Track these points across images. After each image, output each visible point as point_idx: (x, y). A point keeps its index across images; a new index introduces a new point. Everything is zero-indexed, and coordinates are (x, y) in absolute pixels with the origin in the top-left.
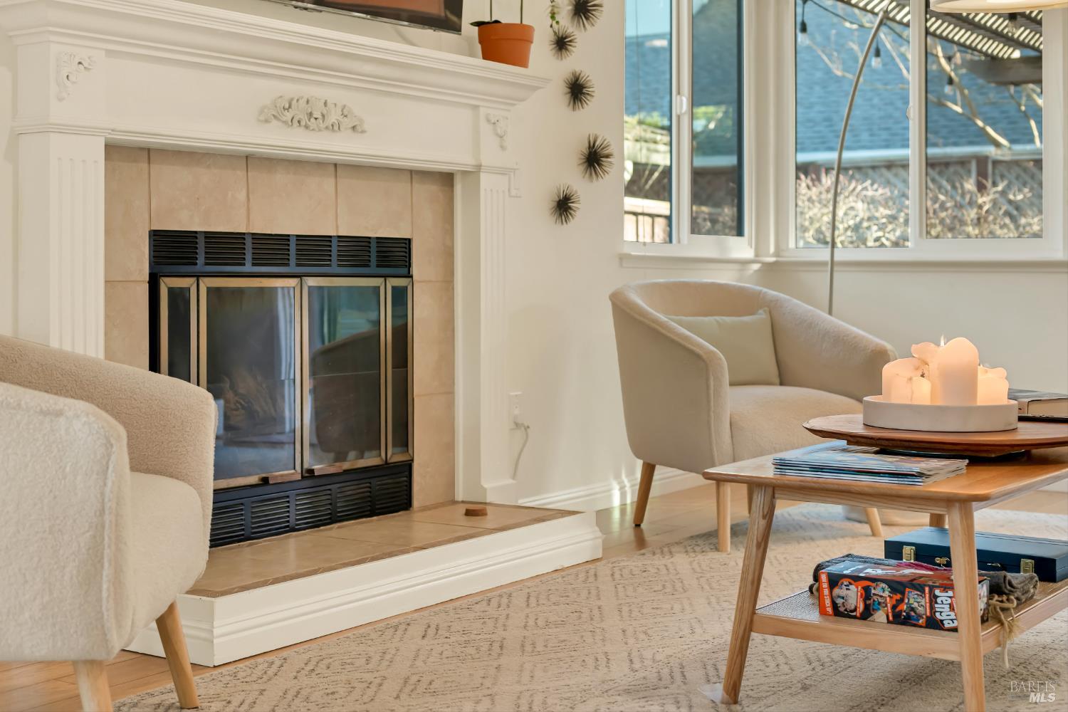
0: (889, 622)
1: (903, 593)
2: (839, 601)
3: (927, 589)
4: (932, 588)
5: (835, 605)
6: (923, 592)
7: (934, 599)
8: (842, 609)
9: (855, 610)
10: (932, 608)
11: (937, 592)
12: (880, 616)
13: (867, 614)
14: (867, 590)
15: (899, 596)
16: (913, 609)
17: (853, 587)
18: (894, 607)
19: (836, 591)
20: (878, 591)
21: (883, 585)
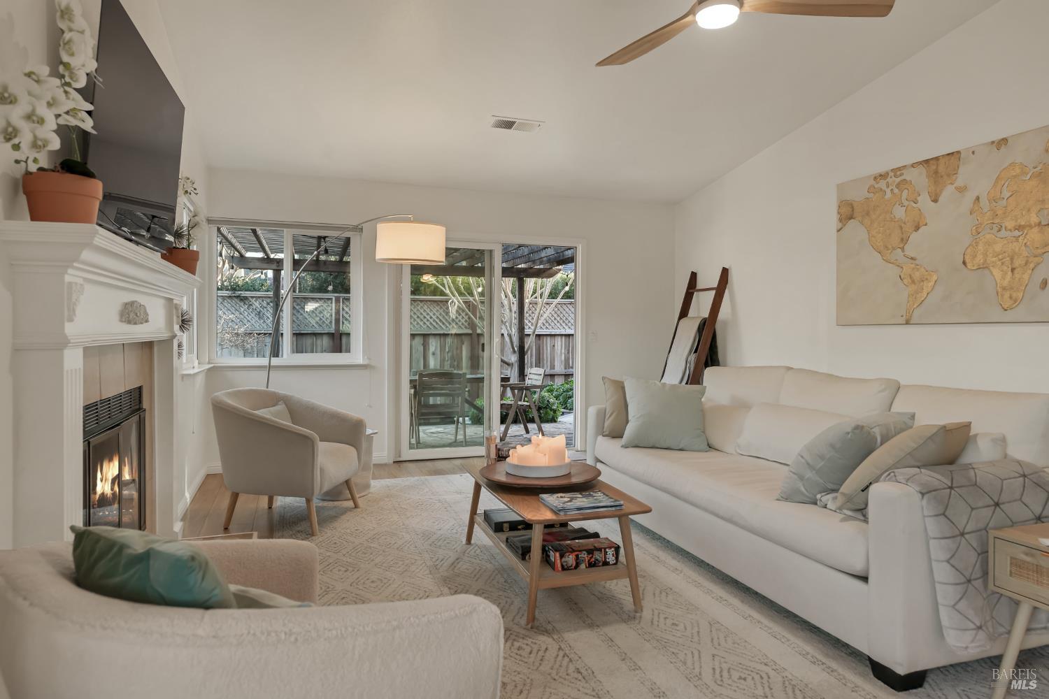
0: (586, 567)
1: (593, 554)
2: (564, 564)
3: (603, 550)
4: (605, 549)
5: (562, 566)
6: (601, 551)
7: (606, 553)
8: (566, 567)
9: (572, 566)
10: (605, 557)
11: (607, 550)
12: (583, 566)
13: (577, 566)
14: (577, 556)
15: (591, 555)
16: (597, 560)
17: (571, 556)
18: (589, 561)
19: (563, 560)
20: (582, 555)
21: (584, 552)
